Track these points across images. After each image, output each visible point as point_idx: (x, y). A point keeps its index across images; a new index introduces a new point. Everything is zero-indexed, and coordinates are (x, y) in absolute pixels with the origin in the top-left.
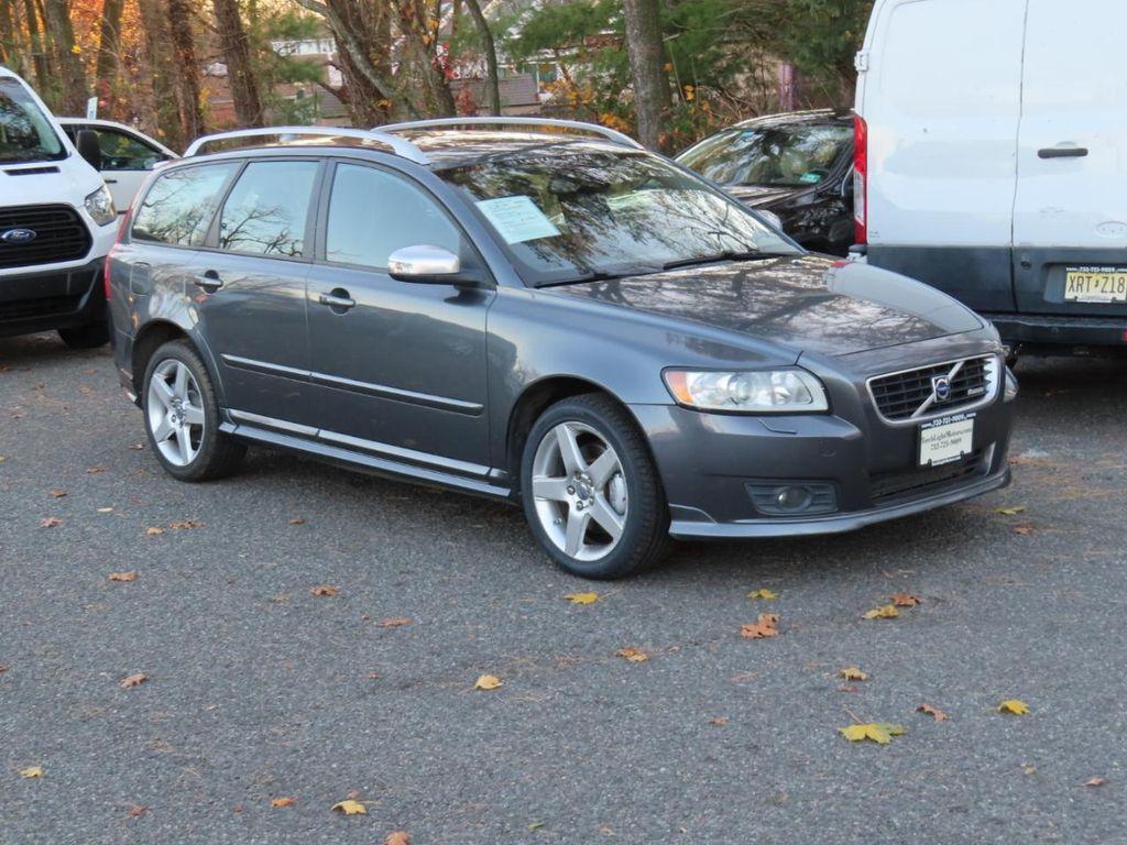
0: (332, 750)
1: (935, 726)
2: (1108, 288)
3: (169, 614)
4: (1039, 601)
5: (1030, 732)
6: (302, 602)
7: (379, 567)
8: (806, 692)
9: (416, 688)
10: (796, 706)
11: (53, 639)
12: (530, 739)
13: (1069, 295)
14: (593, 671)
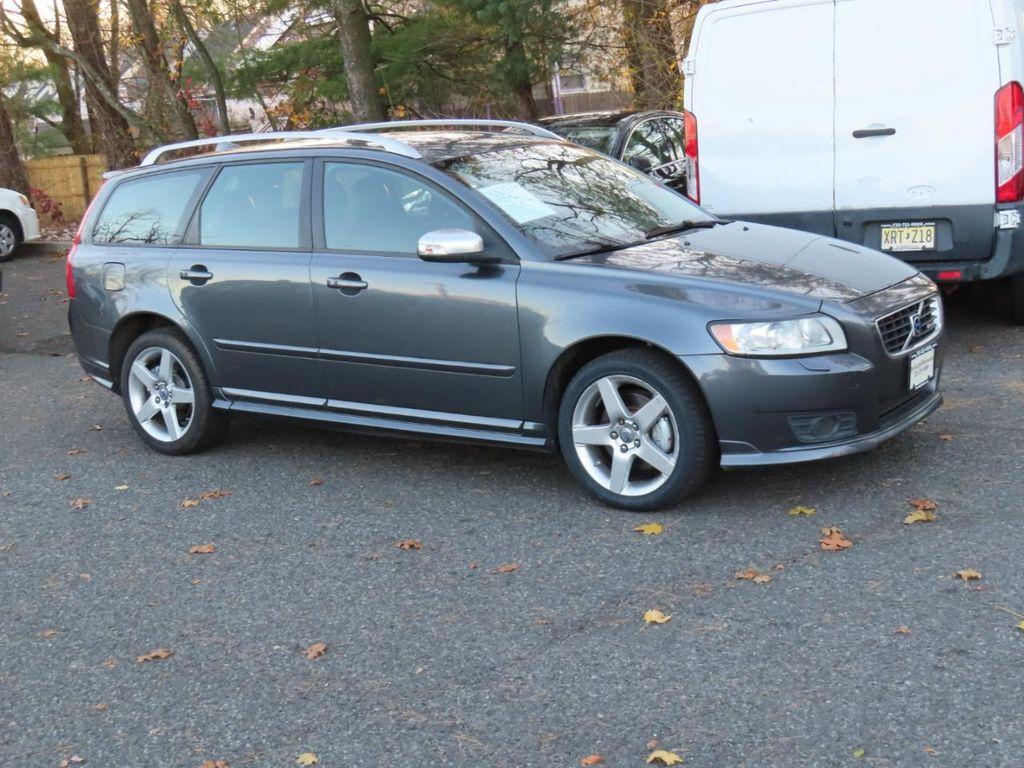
2: (918, 239)
3: (282, 581)
11: (191, 617)
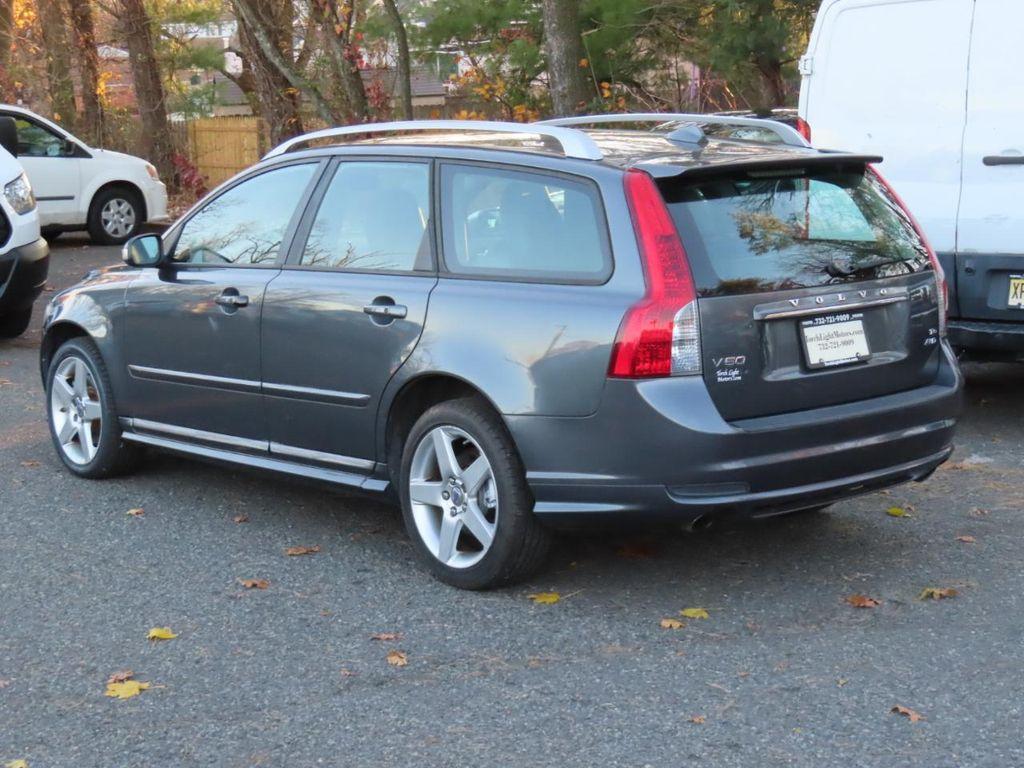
0: (315, 745)
1: (910, 726)
3: (129, 610)
4: (999, 605)
5: (1005, 733)
6: (263, 599)
7: (336, 566)
8: (779, 692)
9: (390, 685)
10: (771, 705)
11: (15, 633)
12: (511, 736)
13: (1013, 302)
14: (566, 671)
